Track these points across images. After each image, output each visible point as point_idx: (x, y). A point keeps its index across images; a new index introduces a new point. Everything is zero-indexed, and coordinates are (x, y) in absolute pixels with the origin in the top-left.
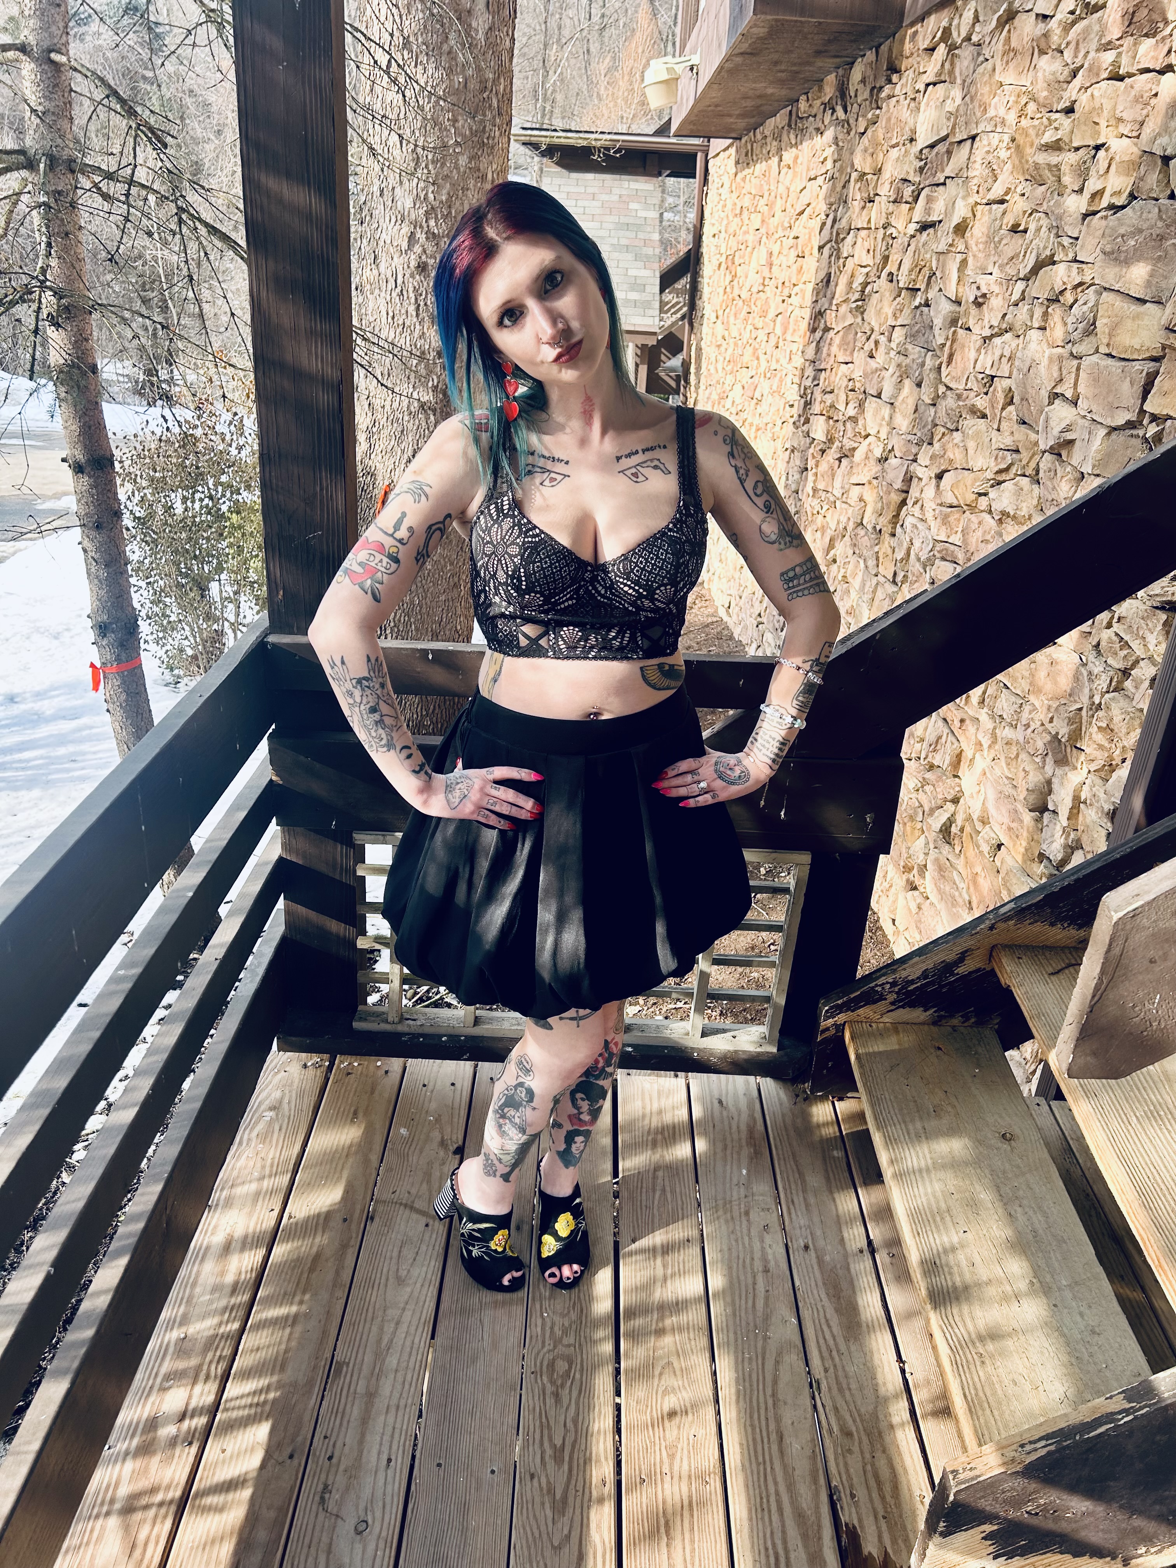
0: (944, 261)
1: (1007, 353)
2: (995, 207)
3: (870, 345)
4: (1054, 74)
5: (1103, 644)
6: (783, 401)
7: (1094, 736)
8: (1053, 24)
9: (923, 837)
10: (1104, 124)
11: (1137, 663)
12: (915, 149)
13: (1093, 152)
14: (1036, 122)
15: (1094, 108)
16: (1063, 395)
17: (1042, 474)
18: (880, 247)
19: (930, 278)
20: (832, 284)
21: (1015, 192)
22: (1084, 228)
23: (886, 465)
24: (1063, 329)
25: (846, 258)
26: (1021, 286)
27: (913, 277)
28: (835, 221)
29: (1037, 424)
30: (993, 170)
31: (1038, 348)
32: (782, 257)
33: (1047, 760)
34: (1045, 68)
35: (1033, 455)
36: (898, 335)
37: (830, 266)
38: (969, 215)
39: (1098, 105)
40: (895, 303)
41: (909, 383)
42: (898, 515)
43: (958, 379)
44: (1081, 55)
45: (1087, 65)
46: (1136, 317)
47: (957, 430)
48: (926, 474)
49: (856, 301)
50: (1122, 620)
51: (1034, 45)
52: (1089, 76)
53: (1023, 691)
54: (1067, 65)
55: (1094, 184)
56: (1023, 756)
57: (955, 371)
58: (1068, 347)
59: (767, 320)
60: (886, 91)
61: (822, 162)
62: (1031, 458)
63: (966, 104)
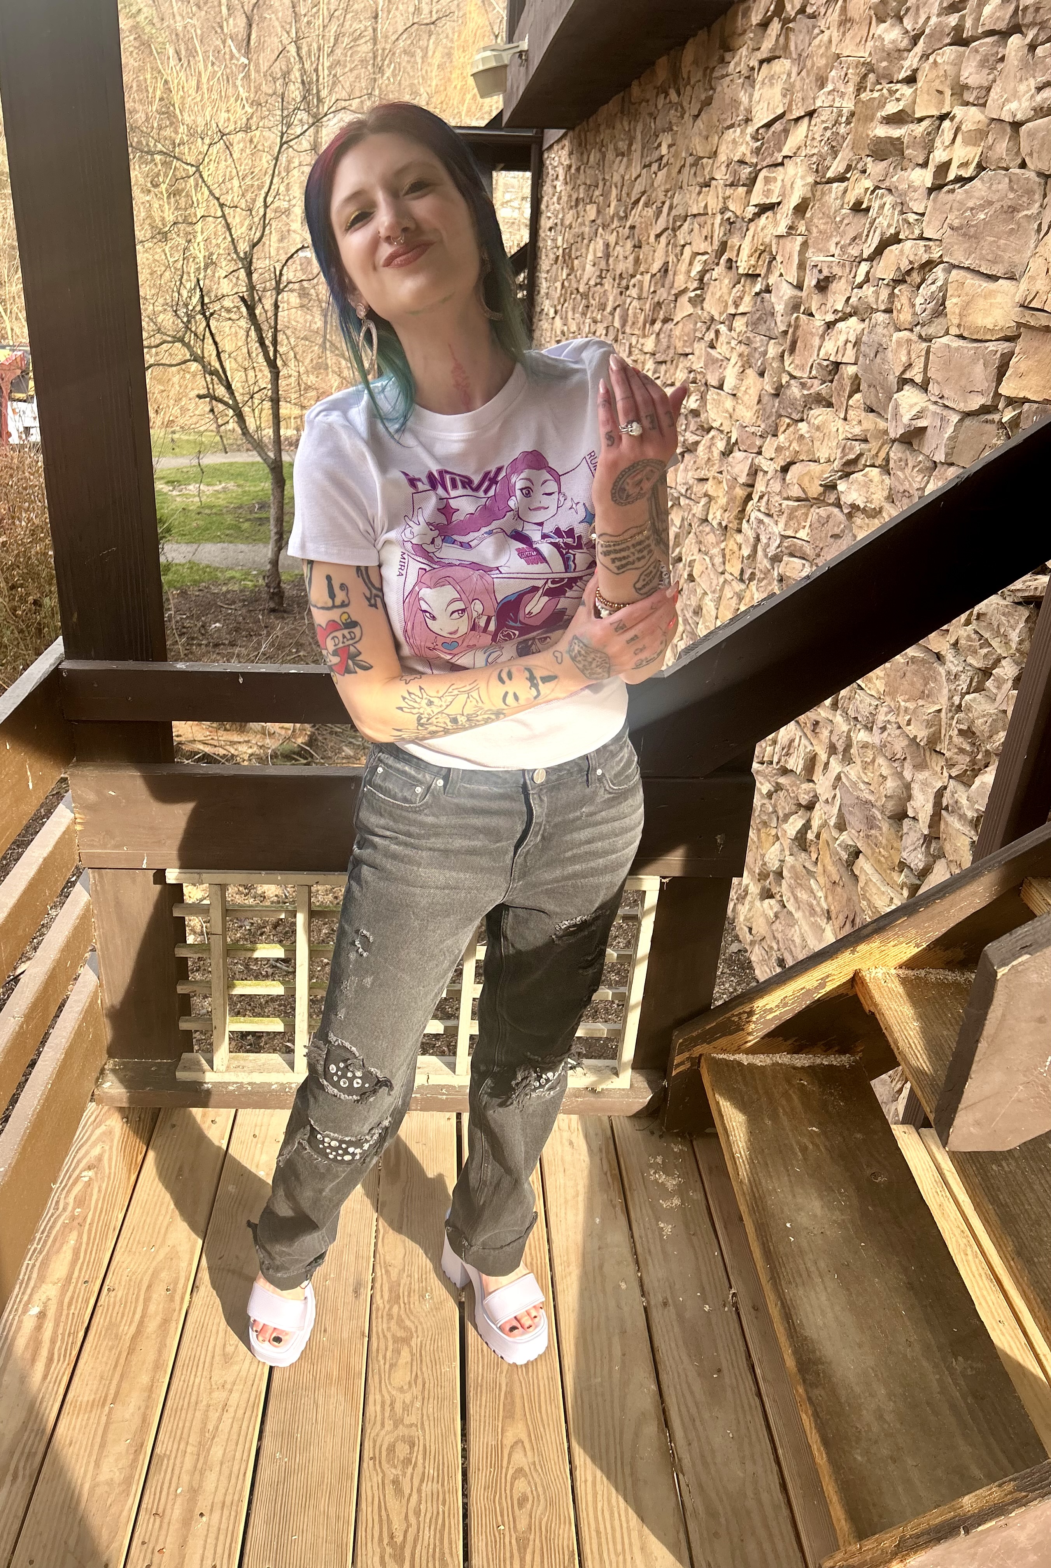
0: (785, 244)
1: (853, 339)
2: (835, 185)
3: (711, 335)
4: (893, 42)
5: (962, 642)
7: (954, 739)
9: (778, 843)
10: (948, 92)
11: (997, 662)
12: (750, 130)
13: (937, 122)
14: (876, 94)
15: (938, 76)
16: (912, 380)
17: (892, 464)
18: (719, 233)
19: (770, 262)
20: (671, 273)
21: (856, 168)
22: (930, 203)
23: (730, 459)
24: (911, 311)
25: (684, 246)
26: (864, 267)
27: (753, 262)
28: (671, 208)
29: (886, 411)
30: (833, 147)
31: (885, 331)
32: (618, 248)
33: (906, 764)
34: (884, 36)
35: (883, 445)
36: (739, 324)
37: (667, 256)
38: (809, 195)
39: (942, 72)
40: (735, 290)
41: (751, 373)
42: (743, 510)
43: (802, 368)
44: (921, 21)
45: (927, 31)
46: (988, 295)
47: (802, 420)
48: (770, 467)
49: (694, 290)
50: (982, 618)
51: (872, 12)
52: (930, 42)
53: (879, 692)
54: (907, 32)
55: (939, 156)
56: (880, 760)
57: (798, 358)
58: (917, 330)
59: (605, 313)
60: (720, 71)
61: (657, 148)
62: (880, 448)
63: (802, 79)
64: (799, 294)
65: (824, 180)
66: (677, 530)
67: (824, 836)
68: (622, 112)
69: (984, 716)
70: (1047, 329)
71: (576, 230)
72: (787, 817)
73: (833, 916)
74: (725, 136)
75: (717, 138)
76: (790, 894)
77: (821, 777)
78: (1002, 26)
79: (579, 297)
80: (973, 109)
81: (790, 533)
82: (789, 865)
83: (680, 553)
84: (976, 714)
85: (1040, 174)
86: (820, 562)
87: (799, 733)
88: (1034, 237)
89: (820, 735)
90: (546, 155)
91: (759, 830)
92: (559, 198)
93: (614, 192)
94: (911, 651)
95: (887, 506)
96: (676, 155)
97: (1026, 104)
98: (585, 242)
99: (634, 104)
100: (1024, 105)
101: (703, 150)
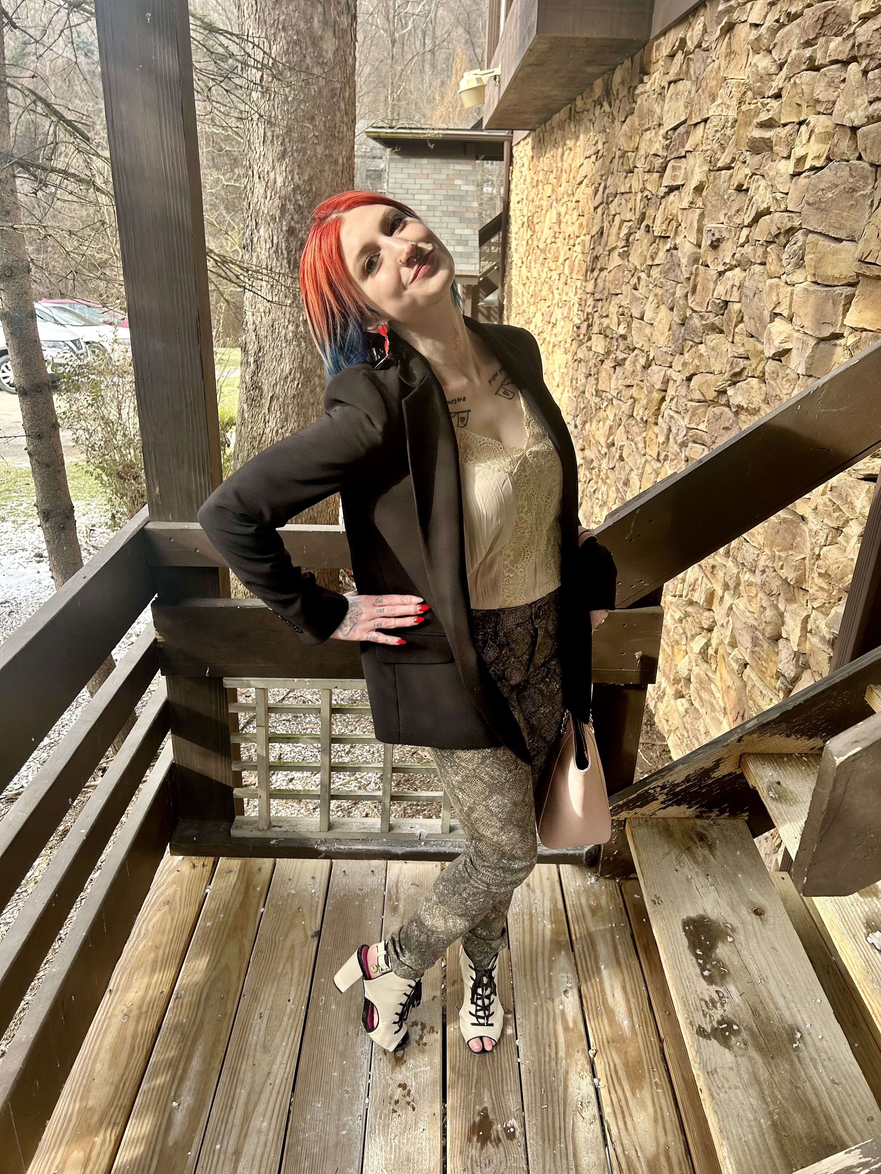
0: (687, 214)
1: (737, 284)
2: (723, 172)
3: (635, 280)
4: (765, 68)
5: (820, 507)
6: (572, 324)
7: (816, 580)
8: (763, 30)
9: (687, 657)
10: (804, 105)
11: (847, 522)
12: (662, 132)
13: (797, 127)
14: (752, 107)
15: (797, 93)
16: (781, 314)
17: (767, 376)
18: (639, 206)
19: (677, 228)
20: (605, 235)
21: (738, 160)
22: (792, 185)
23: (649, 371)
24: (779, 264)
25: (615, 215)
26: (745, 232)
27: (664, 228)
28: (605, 188)
29: (763, 338)
30: (722, 144)
31: (761, 279)
32: (567, 216)
33: (780, 599)
34: (758, 63)
35: (760, 361)
36: (655, 272)
38: (705, 179)
39: (799, 91)
40: (652, 248)
42: (659, 409)
43: (701, 304)
44: (785, 53)
45: (790, 60)
46: (835, 252)
47: (701, 343)
48: (679, 377)
49: (623, 247)
50: (834, 489)
51: (749, 47)
52: (791, 68)
53: (759, 544)
54: (775, 61)
55: (798, 151)
56: (761, 595)
57: (698, 298)
58: (784, 277)
59: (558, 263)
60: (640, 89)
61: (595, 145)
62: (758, 364)
63: (700, 96)
64: (699, 251)
65: (715, 168)
66: (611, 423)
67: (720, 652)
68: (570, 118)
69: (837, 563)
70: (878, 278)
71: (537, 203)
72: (693, 637)
73: (728, 712)
74: (644, 136)
75: (638, 137)
76: (696, 695)
77: (718, 607)
78: (843, 57)
79: (539, 252)
80: (823, 117)
81: (693, 426)
82: (695, 673)
83: (613, 440)
84: (831, 561)
85: (872, 165)
86: (714, 447)
87: (701, 574)
88: (868, 211)
89: (718, 576)
90: (515, 149)
91: (673, 647)
92: (525, 180)
93: (564, 176)
94: (782, 513)
95: (764, 406)
96: (609, 150)
97: (861, 113)
98: (544, 212)
99: (578, 113)
100: (860, 114)
101: (629, 147)
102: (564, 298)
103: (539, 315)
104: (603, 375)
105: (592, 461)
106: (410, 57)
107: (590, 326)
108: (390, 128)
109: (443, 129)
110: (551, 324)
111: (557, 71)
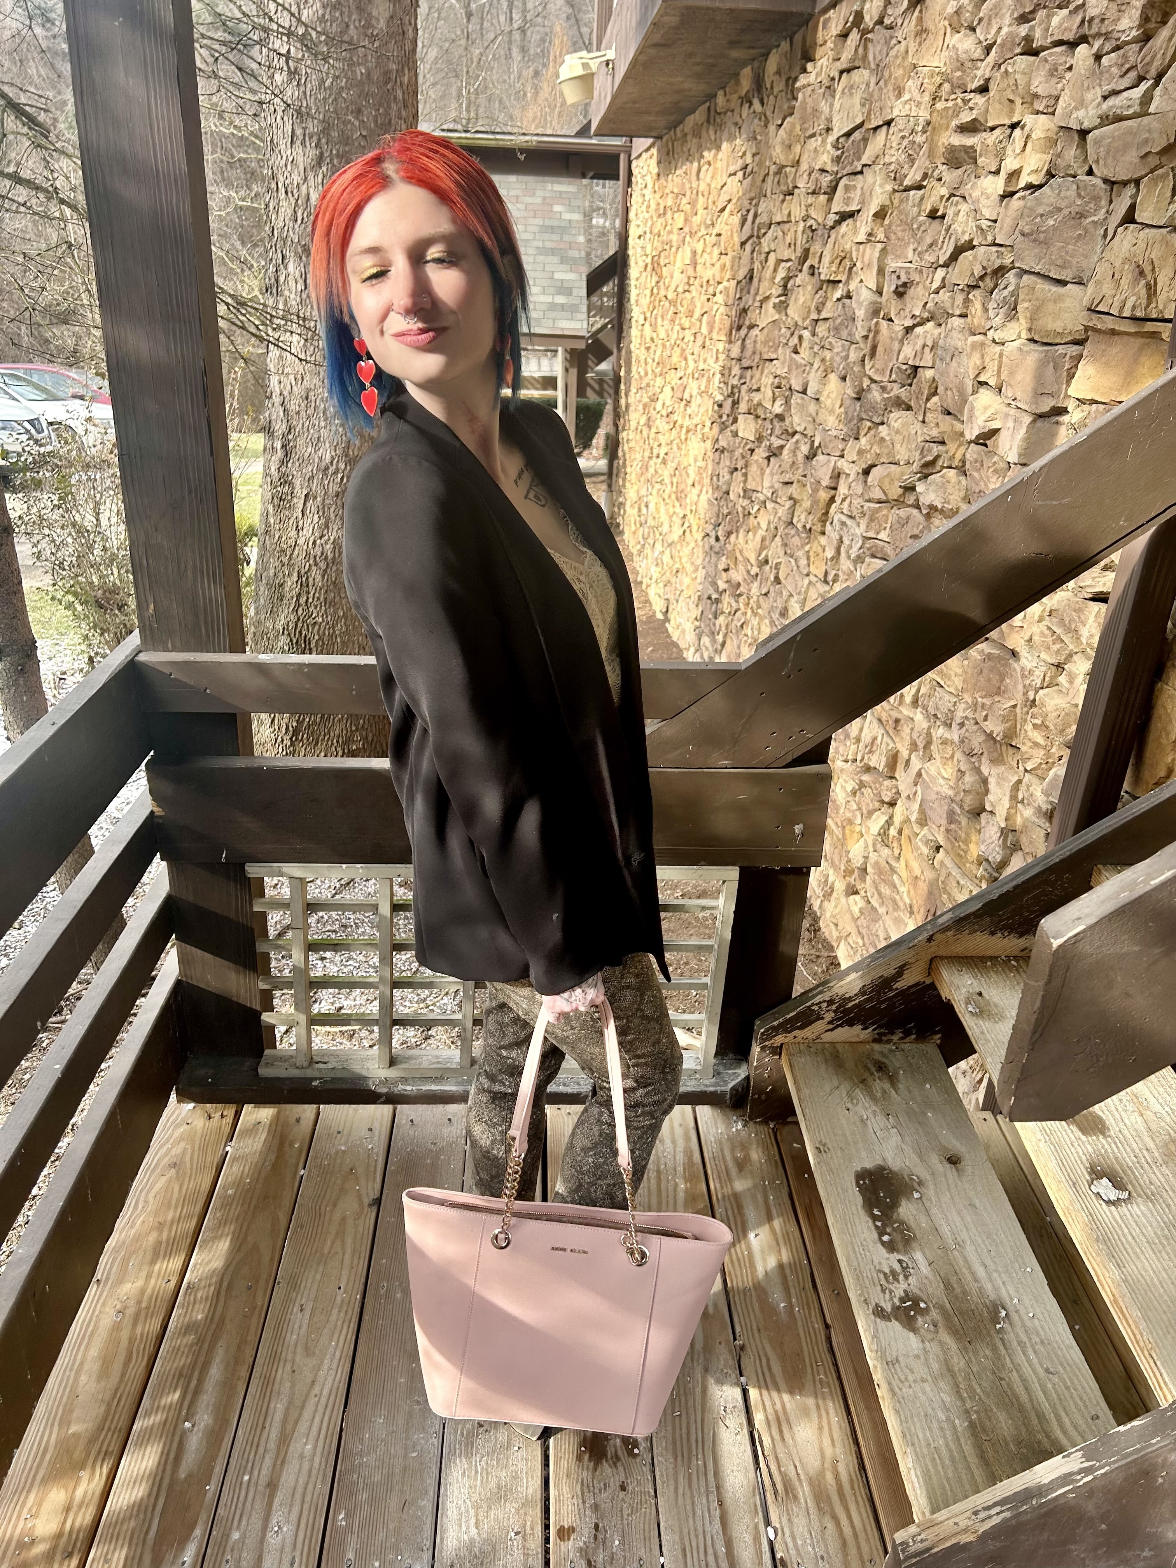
0: (864, 250)
1: (930, 344)
2: (912, 193)
3: (795, 340)
4: (967, 52)
5: (1036, 638)
6: (712, 401)
7: (1029, 733)
9: (862, 841)
10: (1018, 101)
11: (1070, 656)
12: (831, 138)
13: (1009, 131)
14: (950, 104)
15: (1009, 85)
16: (986, 383)
17: (968, 466)
18: (801, 240)
19: (851, 269)
20: (755, 280)
21: (932, 176)
22: (1002, 210)
23: (814, 462)
24: (985, 316)
25: (768, 253)
26: (941, 273)
27: (834, 269)
28: (755, 216)
29: (962, 415)
30: (910, 155)
31: (961, 336)
32: (705, 255)
33: (983, 759)
34: (958, 46)
35: (959, 446)
36: (821, 329)
37: (752, 262)
38: (888, 203)
39: (1012, 82)
40: (818, 296)
41: (833, 378)
42: (826, 513)
43: (882, 372)
44: (993, 31)
45: (999, 41)
46: (1058, 299)
47: (883, 423)
48: (853, 471)
49: (779, 296)
50: (1054, 613)
51: (947, 23)
52: (1002, 52)
53: (957, 689)
54: (980, 42)
55: (1010, 164)
56: (958, 755)
57: (879, 362)
58: (990, 334)
59: (693, 320)
60: (802, 80)
61: (741, 157)
62: (957, 449)
63: (881, 89)
64: (879, 299)
65: (901, 188)
66: (764, 533)
67: (906, 832)
68: (708, 122)
69: (1057, 710)
70: (1113, 332)
71: (664, 238)
72: (870, 813)
73: (916, 909)
74: (807, 146)
75: (799, 147)
76: (873, 890)
77: (903, 774)
78: (1069, 36)
79: (667, 304)
80: (1042, 117)
81: (871, 534)
82: (872, 861)
83: (767, 556)
84: (1049, 709)
85: (1106, 181)
87: (881, 731)
88: (1100, 243)
89: (902, 734)
90: (634, 164)
91: (844, 828)
92: (648, 207)
93: (701, 201)
95: (964, 506)
96: (760, 164)
97: (1092, 112)
98: (674, 249)
99: (720, 114)
100: (1090, 113)
101: (787, 159)
102: (701, 366)
103: (667, 389)
104: (754, 469)
105: (739, 584)
106: (492, 36)
107: (735, 403)
108: (466, 131)
109: (537, 135)
110: (684, 402)
111: (690, 55)
